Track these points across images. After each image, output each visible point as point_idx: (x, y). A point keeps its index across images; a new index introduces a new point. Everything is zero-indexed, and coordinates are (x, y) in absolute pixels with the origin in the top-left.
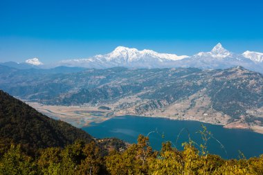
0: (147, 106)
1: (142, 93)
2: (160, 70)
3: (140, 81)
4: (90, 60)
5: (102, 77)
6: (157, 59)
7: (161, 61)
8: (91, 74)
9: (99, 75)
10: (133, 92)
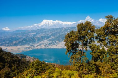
0: (50, 44)
1: (50, 38)
2: (59, 29)
3: (50, 34)
4: (32, 26)
5: (34, 33)
6: (62, 24)
7: (64, 25)
8: (29, 32)
9: (33, 32)
10: (46, 39)
